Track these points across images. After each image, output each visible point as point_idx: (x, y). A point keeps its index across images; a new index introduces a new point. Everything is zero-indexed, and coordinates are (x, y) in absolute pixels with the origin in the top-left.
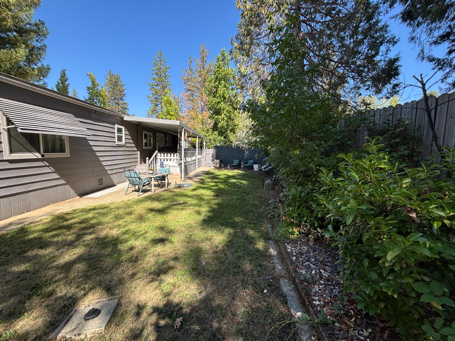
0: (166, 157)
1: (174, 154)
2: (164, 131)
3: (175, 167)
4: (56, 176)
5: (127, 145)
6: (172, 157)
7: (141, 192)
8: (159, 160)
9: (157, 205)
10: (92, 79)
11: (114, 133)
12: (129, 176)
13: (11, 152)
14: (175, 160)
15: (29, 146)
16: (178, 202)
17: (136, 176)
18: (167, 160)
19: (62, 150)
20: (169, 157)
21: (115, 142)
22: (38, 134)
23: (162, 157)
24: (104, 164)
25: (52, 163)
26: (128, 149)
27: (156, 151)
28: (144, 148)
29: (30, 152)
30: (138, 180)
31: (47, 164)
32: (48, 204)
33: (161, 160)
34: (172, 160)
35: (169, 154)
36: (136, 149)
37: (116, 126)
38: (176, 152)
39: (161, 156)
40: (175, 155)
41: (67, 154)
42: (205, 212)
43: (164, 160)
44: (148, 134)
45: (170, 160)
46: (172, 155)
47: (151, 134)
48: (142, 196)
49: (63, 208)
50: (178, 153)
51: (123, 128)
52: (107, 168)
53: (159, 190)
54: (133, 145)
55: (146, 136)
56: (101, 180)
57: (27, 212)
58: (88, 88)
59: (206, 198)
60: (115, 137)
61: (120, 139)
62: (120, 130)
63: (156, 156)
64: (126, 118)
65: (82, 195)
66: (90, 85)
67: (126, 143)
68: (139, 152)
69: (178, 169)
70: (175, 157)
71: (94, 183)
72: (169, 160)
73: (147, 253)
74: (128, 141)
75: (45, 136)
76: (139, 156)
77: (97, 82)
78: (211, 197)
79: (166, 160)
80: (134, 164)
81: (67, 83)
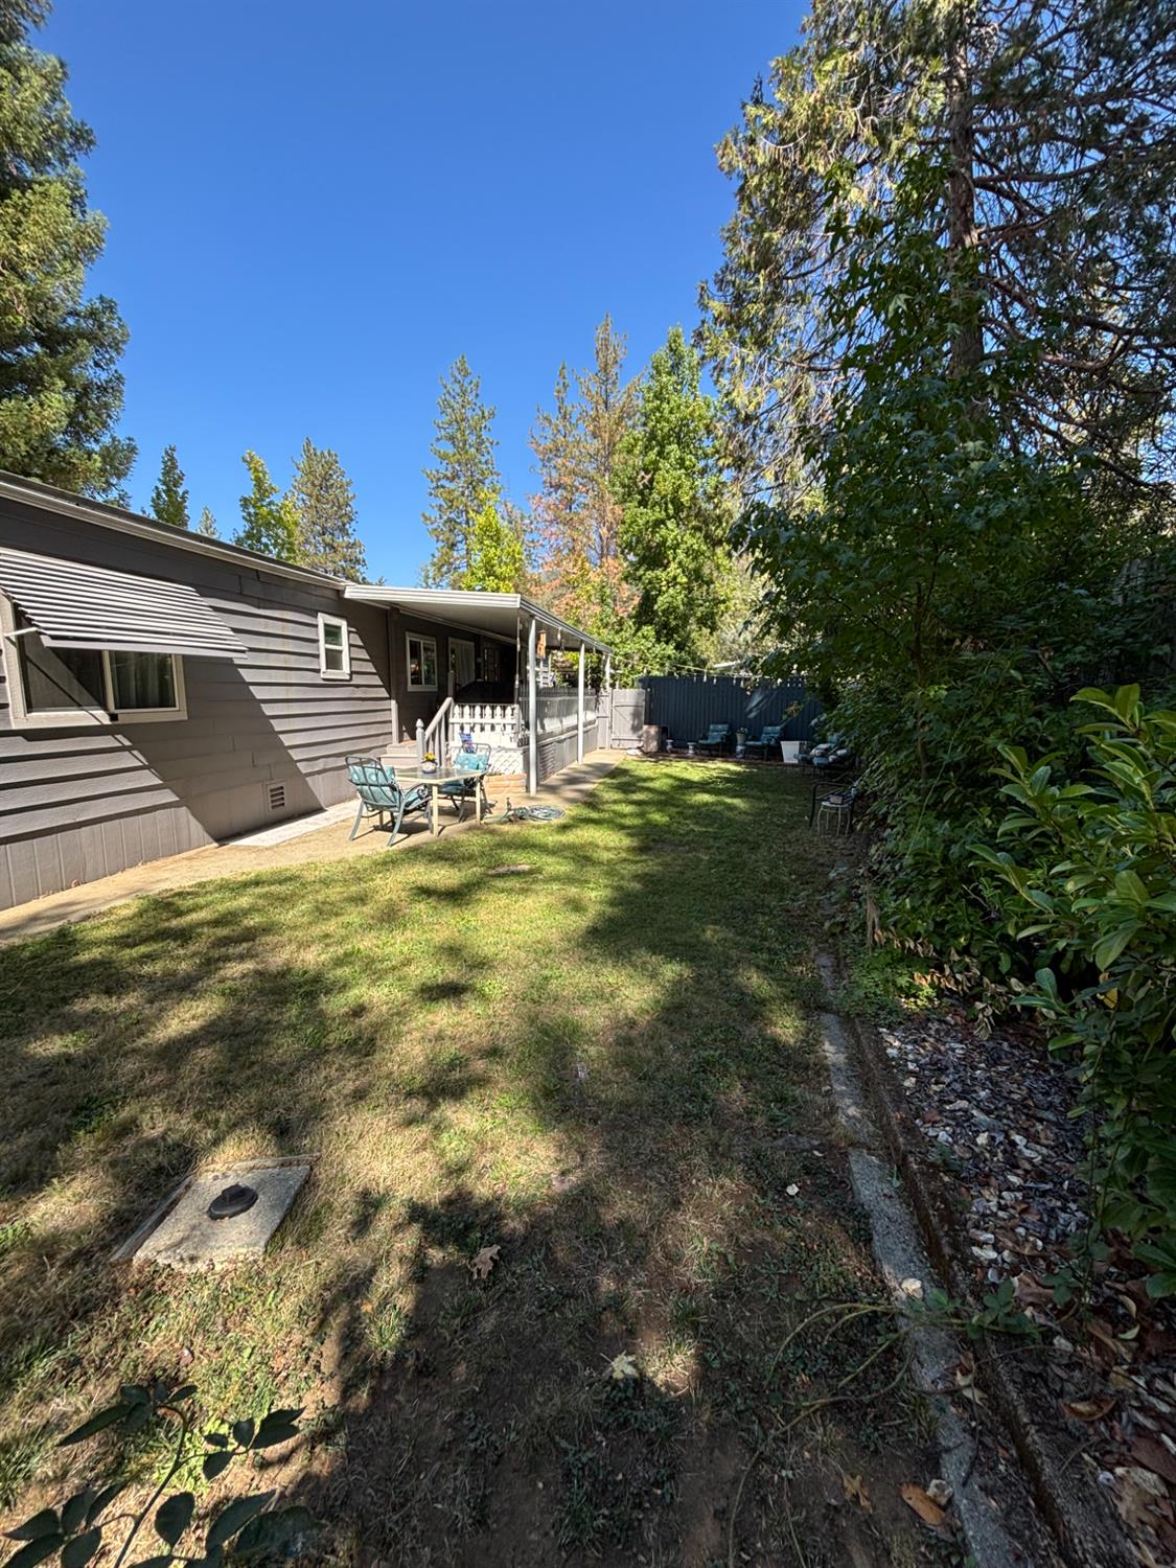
0: (477, 719)
1: (504, 709)
2: (475, 631)
3: (507, 750)
4: (150, 778)
5: (357, 680)
6: (498, 719)
7: (400, 832)
8: (457, 727)
9: (443, 876)
10: (256, 470)
11: (317, 641)
12: (363, 780)
13: (30, 707)
14: (509, 728)
15: (76, 689)
16: (512, 868)
17: (382, 780)
18: (482, 729)
19: (165, 700)
20: (488, 719)
21: (318, 671)
22: (99, 653)
23: (467, 719)
24: (287, 740)
25: (139, 738)
26: (359, 693)
27: (449, 700)
28: (411, 688)
29: (79, 706)
30: (389, 793)
31: (127, 743)
32: (133, 865)
33: (462, 728)
34: (498, 728)
35: (488, 710)
36: (383, 693)
37: (322, 619)
38: (512, 702)
39: (462, 716)
40: (509, 710)
41: (178, 712)
42: (601, 903)
43: (472, 729)
44: (422, 642)
45: (493, 728)
46: (498, 710)
47: (432, 643)
48: (402, 845)
49: (171, 875)
50: (516, 706)
51: (343, 624)
52: (295, 755)
53: (454, 829)
54: (377, 681)
55: (415, 648)
56: (278, 794)
57: (78, 884)
58: (245, 502)
59: (605, 856)
60: (317, 656)
61: (333, 660)
62: (332, 633)
63: (447, 714)
64: (352, 592)
65: (223, 838)
66: (250, 492)
67: (352, 673)
68: (393, 702)
69: (518, 757)
70: (509, 719)
71: (257, 803)
72: (488, 728)
73: (405, 1029)
74: (357, 666)
75: (118, 657)
76: (394, 716)
77: (268, 482)
78: (624, 855)
79: (477, 728)
80: (380, 741)
81: (180, 491)
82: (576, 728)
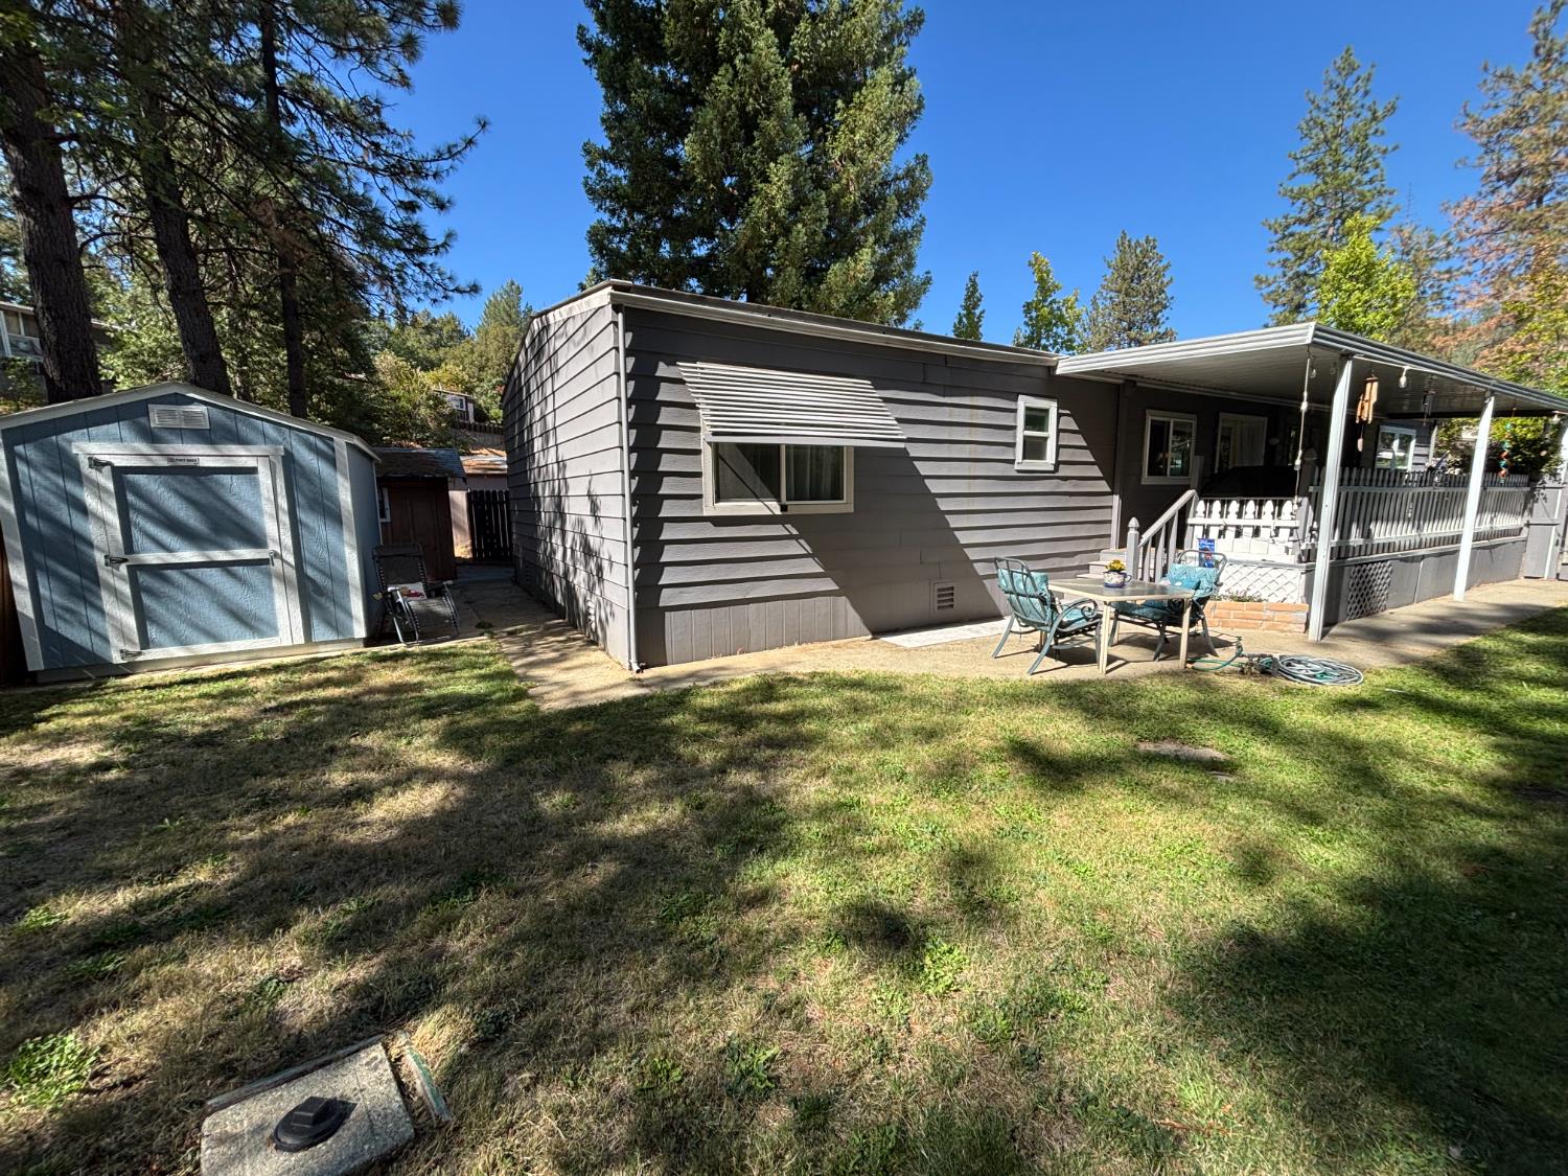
0: (1232, 519)
2: (1271, 401)
3: (1276, 566)
4: (813, 567)
5: (1064, 471)
6: (1267, 519)
8: (1199, 531)
10: (1040, 271)
11: (1014, 428)
13: (719, 498)
14: (1284, 533)
15: (759, 485)
16: (1189, 750)
17: (1030, 590)
18: (1238, 534)
19: (836, 494)
20: (1249, 518)
21: (1012, 462)
22: (778, 446)
23: (1215, 518)
24: (963, 538)
25: (807, 528)
26: (1067, 487)
27: (1189, 493)
28: (1147, 479)
29: (757, 497)
31: (795, 532)
33: (1206, 532)
34: (1265, 533)
35: (1251, 506)
36: (1104, 486)
37: (1023, 402)
38: (1291, 495)
39: (1205, 516)
40: (1288, 506)
41: (845, 505)
43: (1222, 534)
44: (1172, 420)
45: (1256, 532)
46: (1269, 506)
47: (1192, 421)
50: (1305, 500)
51: (1052, 407)
52: (972, 554)
54: (1096, 471)
55: (1159, 431)
56: (947, 595)
57: (742, 652)
58: (1028, 307)
60: (1013, 445)
61: (1034, 449)
62: (1036, 419)
63: (1183, 513)
64: (1067, 365)
65: (878, 632)
66: (1032, 294)
67: (1058, 464)
68: (1116, 500)
69: (1297, 578)
70: (1286, 519)
71: (923, 600)
72: (1248, 532)
74: (1065, 455)
75: (797, 452)
76: (1115, 516)
77: (1052, 279)
79: (1231, 533)
80: (1091, 545)
82: (1457, 539)
